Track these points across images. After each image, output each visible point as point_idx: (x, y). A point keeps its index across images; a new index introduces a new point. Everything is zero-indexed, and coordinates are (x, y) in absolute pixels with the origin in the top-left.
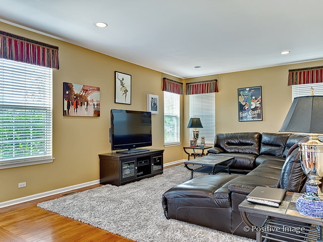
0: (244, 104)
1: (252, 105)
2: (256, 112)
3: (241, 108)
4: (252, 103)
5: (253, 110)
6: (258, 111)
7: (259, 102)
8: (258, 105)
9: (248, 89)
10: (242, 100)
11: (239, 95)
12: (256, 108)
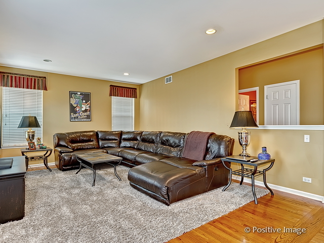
0: (75, 106)
1: (82, 107)
2: (86, 114)
3: (73, 109)
4: (83, 106)
5: (84, 112)
6: (88, 113)
7: (88, 106)
8: (88, 108)
9: (79, 93)
10: (73, 101)
11: (71, 97)
12: (86, 111)
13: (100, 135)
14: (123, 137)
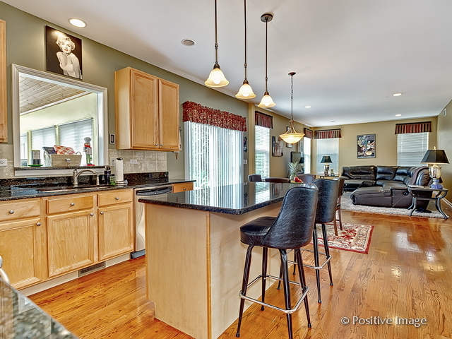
0: (361, 146)
3: (359, 149)
4: (368, 146)
6: (373, 151)
8: (373, 147)
9: (365, 136)
10: (360, 143)
11: (358, 140)
12: (370, 150)
13: (379, 169)
14: (398, 171)
